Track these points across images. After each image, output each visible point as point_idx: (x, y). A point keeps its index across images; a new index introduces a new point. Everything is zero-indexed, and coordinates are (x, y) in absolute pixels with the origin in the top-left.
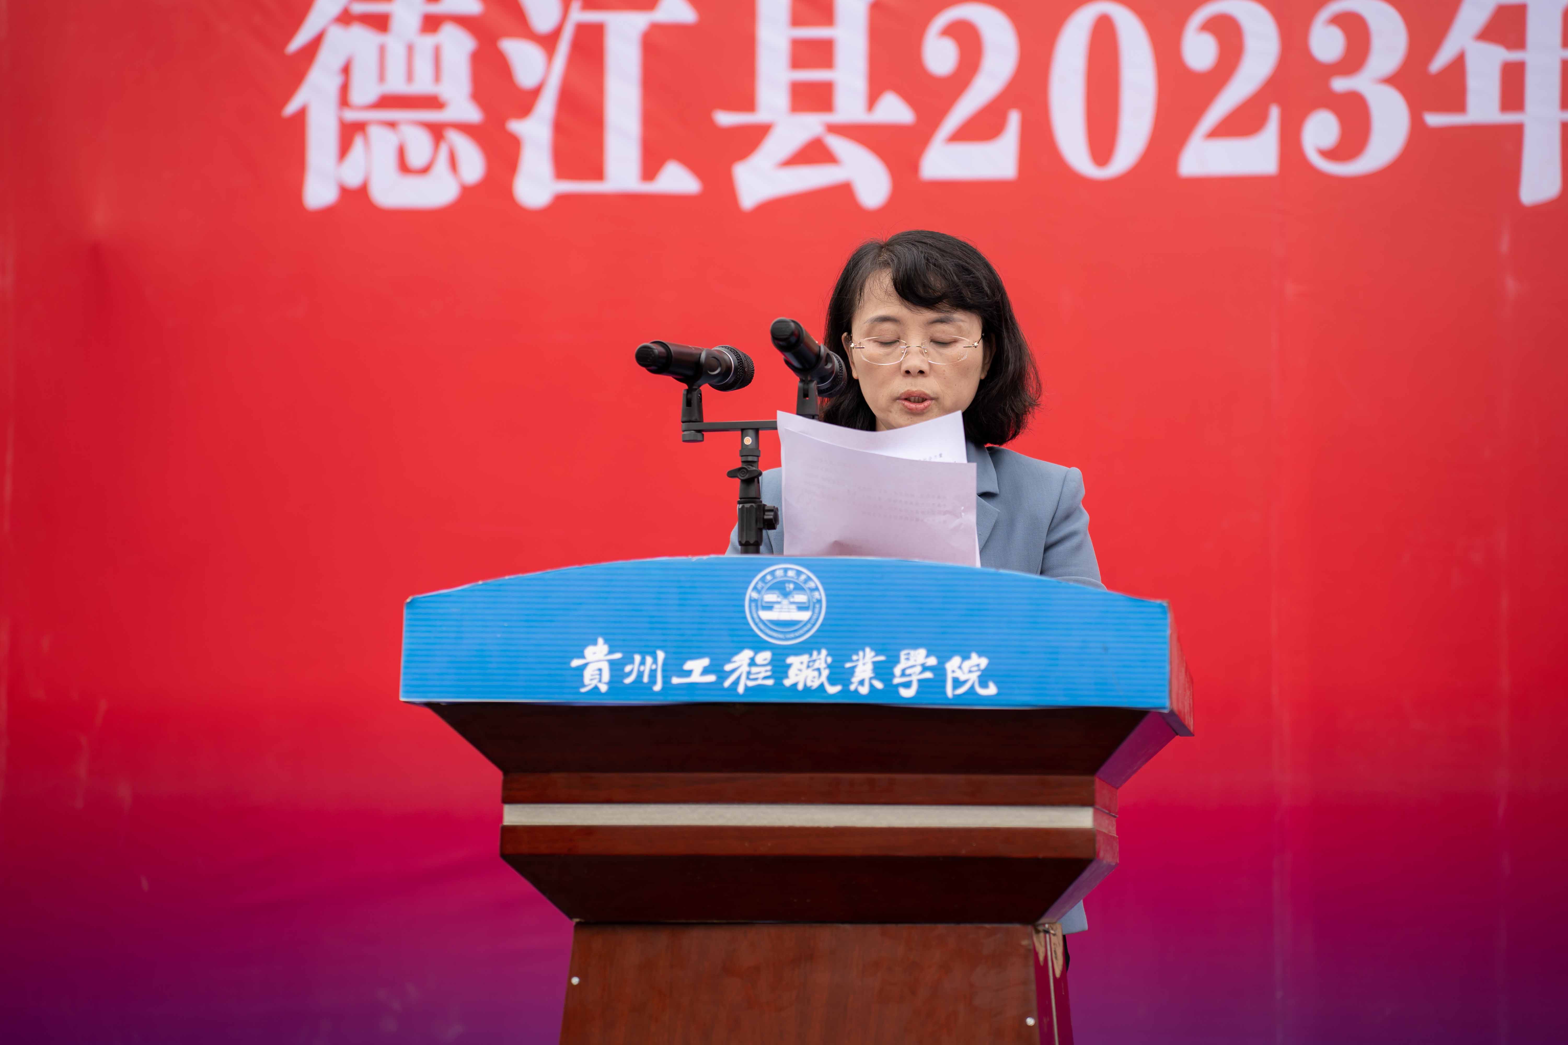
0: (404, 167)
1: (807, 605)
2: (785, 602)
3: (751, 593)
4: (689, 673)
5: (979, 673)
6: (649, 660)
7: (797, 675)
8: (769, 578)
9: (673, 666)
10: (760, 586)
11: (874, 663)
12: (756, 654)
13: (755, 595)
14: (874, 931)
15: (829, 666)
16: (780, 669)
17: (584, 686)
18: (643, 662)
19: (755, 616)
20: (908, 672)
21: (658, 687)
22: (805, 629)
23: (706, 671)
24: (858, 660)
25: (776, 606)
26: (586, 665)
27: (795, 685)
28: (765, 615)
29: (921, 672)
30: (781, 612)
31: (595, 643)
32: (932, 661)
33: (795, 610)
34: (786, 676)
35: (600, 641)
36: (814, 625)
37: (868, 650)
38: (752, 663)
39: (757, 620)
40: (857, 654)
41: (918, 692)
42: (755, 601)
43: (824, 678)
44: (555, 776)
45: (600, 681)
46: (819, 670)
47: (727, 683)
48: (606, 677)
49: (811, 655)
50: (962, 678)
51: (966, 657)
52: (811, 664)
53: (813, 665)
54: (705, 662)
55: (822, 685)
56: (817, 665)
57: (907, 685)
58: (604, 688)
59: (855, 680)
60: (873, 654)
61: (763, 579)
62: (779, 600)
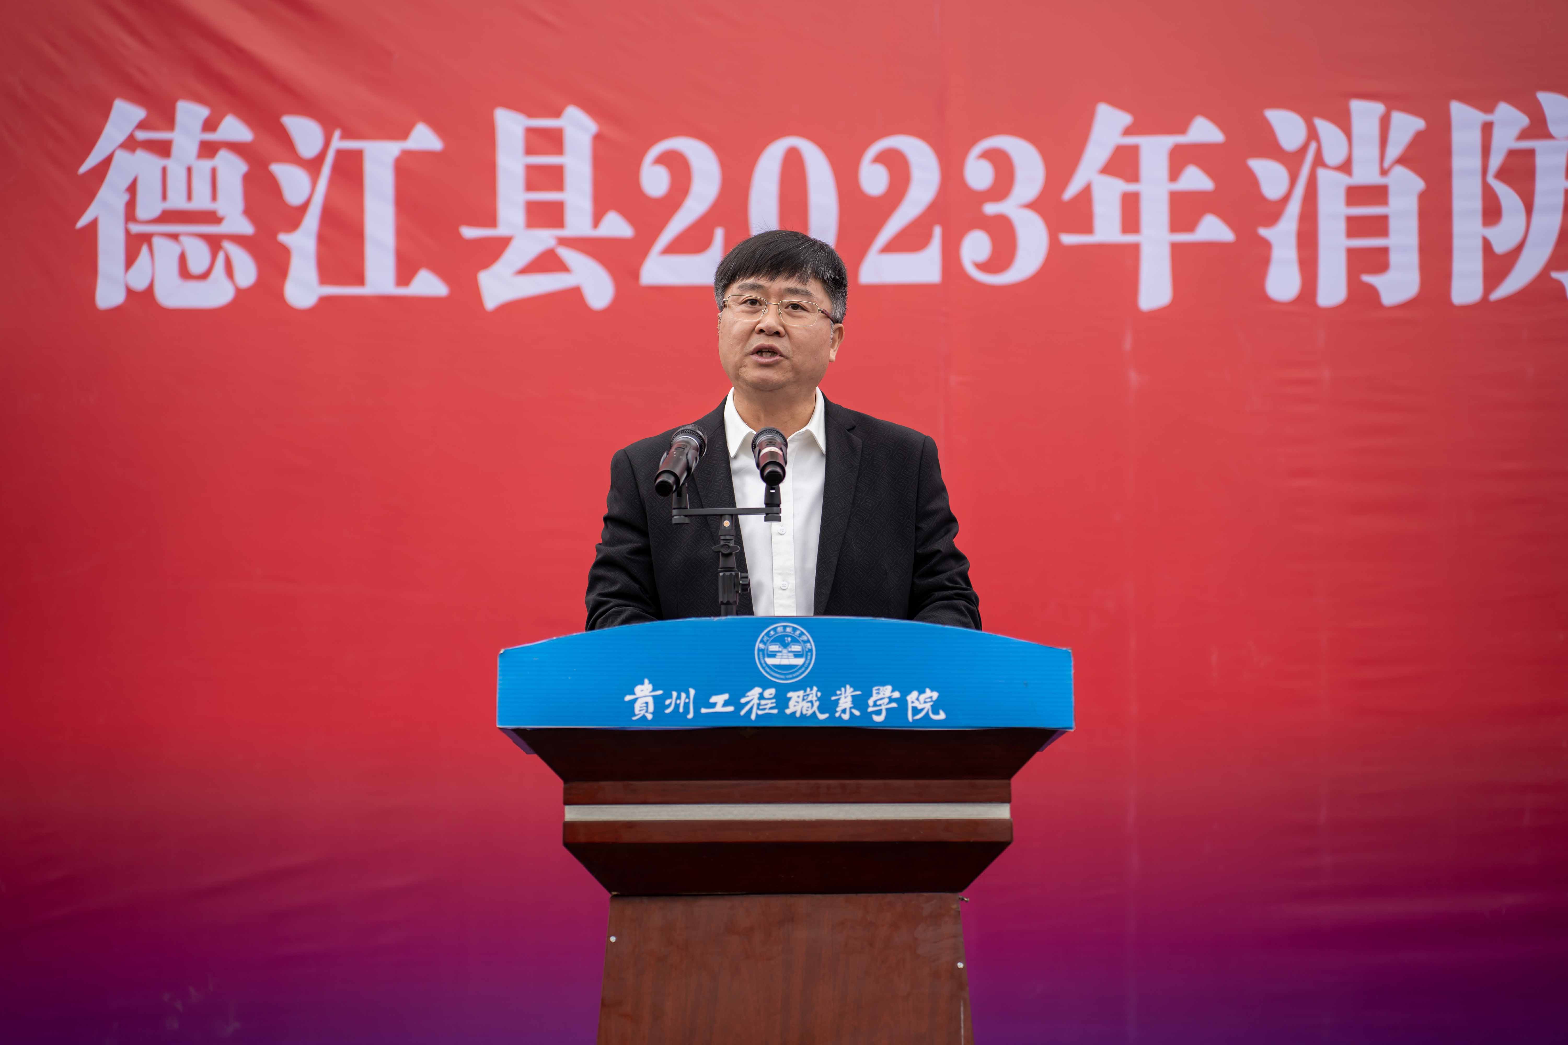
0: (185, 272)
1: (801, 653)
2: (785, 651)
3: (759, 645)
4: (714, 705)
5: (932, 703)
6: (683, 695)
7: (795, 706)
8: (772, 633)
9: (702, 700)
10: (765, 639)
11: (853, 696)
12: (764, 690)
13: (762, 646)
14: (840, 899)
15: (819, 699)
16: (782, 701)
17: (635, 715)
18: (679, 697)
19: (763, 662)
20: (879, 703)
21: (690, 716)
22: (801, 671)
23: (726, 704)
24: (841, 694)
25: (778, 654)
26: (635, 700)
27: (795, 713)
28: (770, 661)
29: (889, 703)
30: (782, 658)
31: (642, 683)
32: (896, 695)
33: (793, 657)
34: (788, 707)
35: (646, 681)
36: (807, 668)
37: (848, 687)
38: (761, 697)
39: (764, 665)
40: (840, 690)
41: (886, 718)
42: (762, 650)
43: (815, 708)
44: (603, 783)
45: (647, 711)
46: (811, 702)
47: (743, 713)
48: (651, 708)
49: (805, 691)
50: (920, 707)
51: (922, 692)
52: (805, 697)
53: (807, 698)
54: (726, 696)
55: (814, 713)
56: (810, 698)
57: (879, 713)
58: (649, 717)
59: (839, 709)
60: (852, 689)
61: (768, 634)
62: (780, 649)
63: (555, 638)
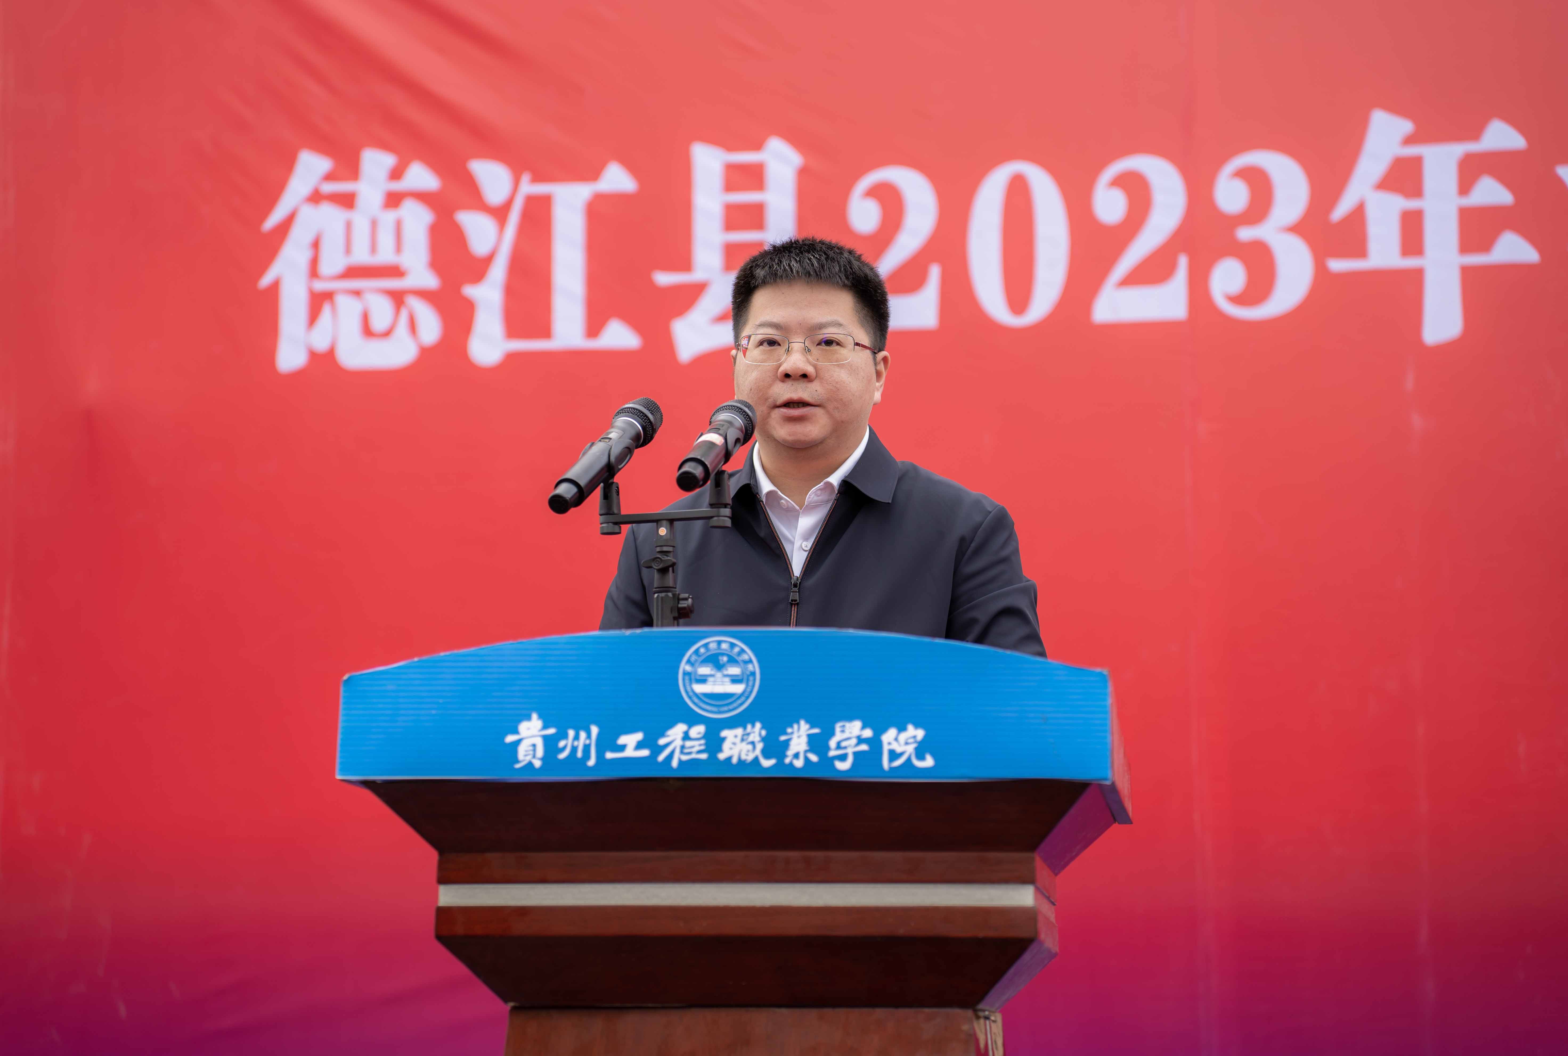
0: (368, 331)
1: (740, 678)
2: (719, 675)
3: (684, 667)
4: (623, 748)
5: (915, 745)
6: (583, 735)
7: (731, 749)
8: (702, 650)
9: (607, 742)
10: (694, 658)
11: (810, 736)
12: (690, 727)
13: (688, 668)
15: (763, 739)
16: (714, 743)
17: (518, 762)
18: (577, 737)
19: (689, 689)
20: (843, 744)
21: (591, 762)
22: (739, 702)
23: (639, 746)
24: (792, 733)
25: (711, 679)
26: (519, 742)
27: (729, 759)
28: (699, 688)
29: (858, 744)
30: (714, 685)
31: (529, 718)
32: (868, 733)
33: (729, 683)
34: (720, 750)
35: (535, 716)
36: (747, 698)
37: (802, 723)
38: (686, 737)
39: (691, 694)
40: (792, 727)
41: (854, 765)
42: (689, 674)
43: (758, 752)
44: (488, 855)
45: (534, 757)
46: (753, 743)
47: (661, 758)
48: (540, 752)
49: (745, 728)
50: (899, 750)
51: (902, 729)
52: (745, 737)
53: (747, 739)
54: (639, 736)
55: (756, 759)
56: (751, 738)
57: (843, 758)
58: (537, 764)
59: (790, 753)
60: (807, 726)
61: (697, 652)
62: (713, 673)
63: (416, 659)
